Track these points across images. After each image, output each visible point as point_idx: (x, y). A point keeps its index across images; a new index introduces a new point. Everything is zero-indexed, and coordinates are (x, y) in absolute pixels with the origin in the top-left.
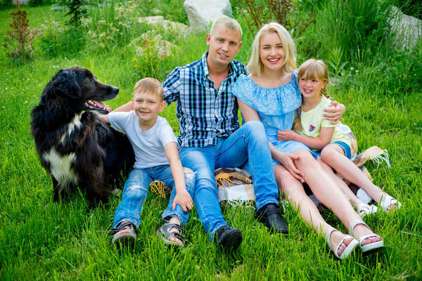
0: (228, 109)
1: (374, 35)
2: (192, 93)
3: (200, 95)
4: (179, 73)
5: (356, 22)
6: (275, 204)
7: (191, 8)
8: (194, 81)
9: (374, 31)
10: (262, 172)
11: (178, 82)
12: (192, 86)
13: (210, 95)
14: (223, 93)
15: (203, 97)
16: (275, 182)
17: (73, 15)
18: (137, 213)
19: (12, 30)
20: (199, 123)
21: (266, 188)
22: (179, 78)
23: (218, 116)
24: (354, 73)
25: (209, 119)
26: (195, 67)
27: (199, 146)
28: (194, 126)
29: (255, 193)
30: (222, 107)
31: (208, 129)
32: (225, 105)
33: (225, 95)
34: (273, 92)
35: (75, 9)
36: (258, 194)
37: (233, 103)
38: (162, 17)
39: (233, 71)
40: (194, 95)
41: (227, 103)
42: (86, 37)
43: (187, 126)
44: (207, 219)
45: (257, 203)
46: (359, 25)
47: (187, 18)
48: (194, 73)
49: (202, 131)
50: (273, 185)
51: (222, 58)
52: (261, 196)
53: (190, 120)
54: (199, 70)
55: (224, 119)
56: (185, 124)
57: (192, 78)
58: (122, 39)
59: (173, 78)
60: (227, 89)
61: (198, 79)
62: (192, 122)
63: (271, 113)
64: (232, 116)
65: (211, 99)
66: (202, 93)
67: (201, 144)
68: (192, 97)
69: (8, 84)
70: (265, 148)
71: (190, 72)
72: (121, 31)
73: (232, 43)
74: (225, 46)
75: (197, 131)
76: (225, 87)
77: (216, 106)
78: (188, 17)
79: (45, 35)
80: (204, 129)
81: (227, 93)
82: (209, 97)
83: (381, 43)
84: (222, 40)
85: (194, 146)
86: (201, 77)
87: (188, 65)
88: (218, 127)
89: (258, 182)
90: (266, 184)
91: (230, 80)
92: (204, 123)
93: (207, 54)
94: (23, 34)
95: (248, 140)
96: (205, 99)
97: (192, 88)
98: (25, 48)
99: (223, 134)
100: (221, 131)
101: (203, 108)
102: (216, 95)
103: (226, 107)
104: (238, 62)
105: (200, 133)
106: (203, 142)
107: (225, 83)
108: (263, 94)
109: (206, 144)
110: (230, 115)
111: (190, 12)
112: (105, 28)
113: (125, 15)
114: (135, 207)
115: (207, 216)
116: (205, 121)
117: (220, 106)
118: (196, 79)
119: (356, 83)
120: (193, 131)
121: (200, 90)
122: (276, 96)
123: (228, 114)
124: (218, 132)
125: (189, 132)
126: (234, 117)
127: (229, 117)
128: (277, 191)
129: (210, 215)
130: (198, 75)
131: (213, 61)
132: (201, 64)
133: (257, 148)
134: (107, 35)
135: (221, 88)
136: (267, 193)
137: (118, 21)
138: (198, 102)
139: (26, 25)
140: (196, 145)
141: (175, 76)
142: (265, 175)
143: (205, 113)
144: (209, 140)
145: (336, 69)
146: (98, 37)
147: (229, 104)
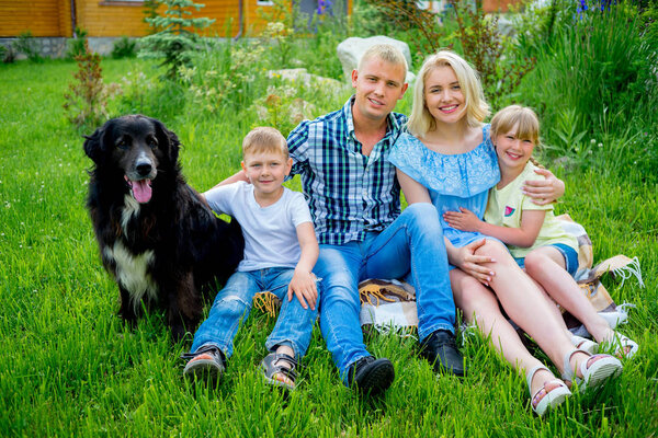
0: (384, 188)
1: (630, 91)
2: (328, 162)
3: (340, 165)
4: (307, 130)
5: (603, 70)
6: (448, 332)
7: (347, 54)
8: (331, 142)
9: (631, 85)
10: (431, 282)
11: (306, 144)
12: (327, 151)
13: (356, 165)
14: (376, 163)
15: (344, 168)
16: (451, 299)
17: (171, 66)
18: (228, 336)
19: (77, 82)
20: (337, 208)
21: (436, 307)
22: (307, 137)
23: (368, 198)
24: (595, 148)
25: (353, 202)
26: (334, 119)
27: (336, 243)
28: (329, 213)
29: (419, 315)
30: (375, 185)
31: (350, 218)
32: (378, 182)
33: (379, 167)
34: (454, 161)
35: (174, 57)
36: (422, 316)
37: (391, 180)
38: (304, 70)
39: (392, 128)
40: (331, 165)
41: (382, 178)
42: (187, 96)
43: (317, 213)
44: (339, 346)
45: (421, 330)
46: (607, 77)
47: (342, 72)
48: (331, 130)
49: (342, 222)
50: (447, 302)
51: (373, 107)
52: (427, 318)
53: (323, 203)
54: (339, 124)
55: (377, 204)
56: (315, 209)
57: (328, 137)
58: (240, 99)
59: (299, 137)
60: (382, 156)
61: (338, 138)
62: (326, 207)
63: (450, 191)
64: (391, 200)
65: (356, 171)
66: (344, 162)
67: (340, 241)
68: (328, 168)
69: (64, 160)
70: (437, 245)
71: (325, 127)
72: (240, 86)
73: (390, 83)
74: (379, 89)
75: (334, 221)
76: (379, 154)
77: (365, 183)
78: (344, 69)
79: (128, 94)
80: (344, 218)
81: (382, 163)
82: (354, 168)
83: (640, 103)
84: (375, 79)
85: (327, 243)
86: (342, 136)
87: (323, 117)
88: (367, 216)
89: (423, 298)
90: (435, 300)
91: (387, 142)
92: (345, 209)
93: (353, 100)
94: (93, 90)
95: (411, 233)
96: (348, 172)
97: (328, 153)
98: (96, 111)
99: (374, 226)
100: (371, 221)
101: (344, 185)
102: (365, 166)
103: (381, 185)
104: (400, 116)
105: (338, 223)
106: (343, 237)
107: (380, 148)
108: (437, 162)
109: (346, 241)
110: (387, 198)
111: (346, 60)
112: (215, 82)
113: (246, 63)
114: (227, 327)
115: (339, 342)
116: (347, 205)
117: (371, 183)
118: (335, 140)
119: (599, 163)
120: (328, 221)
121: (340, 156)
122: (457, 166)
123: (383, 196)
124: (366, 223)
125: (321, 223)
126: (394, 202)
127: (385, 201)
128: (454, 313)
129: (345, 341)
130: (338, 132)
131: (361, 113)
132: (343, 115)
133: (424, 244)
134: (218, 93)
135: (373, 155)
136: (438, 314)
137: (235, 71)
138: (336, 176)
139: (99, 76)
140: (332, 241)
141: (302, 134)
142: (435, 286)
143: (347, 194)
144: (352, 235)
145: (567, 142)
146: (204, 95)
147: (385, 181)
